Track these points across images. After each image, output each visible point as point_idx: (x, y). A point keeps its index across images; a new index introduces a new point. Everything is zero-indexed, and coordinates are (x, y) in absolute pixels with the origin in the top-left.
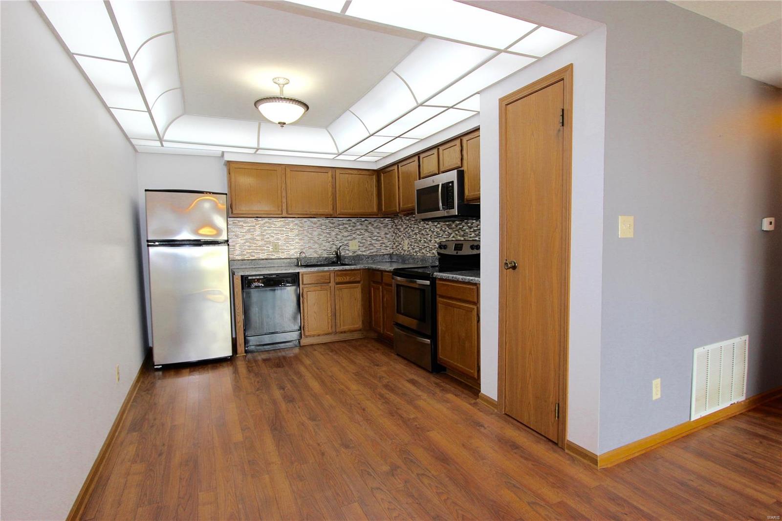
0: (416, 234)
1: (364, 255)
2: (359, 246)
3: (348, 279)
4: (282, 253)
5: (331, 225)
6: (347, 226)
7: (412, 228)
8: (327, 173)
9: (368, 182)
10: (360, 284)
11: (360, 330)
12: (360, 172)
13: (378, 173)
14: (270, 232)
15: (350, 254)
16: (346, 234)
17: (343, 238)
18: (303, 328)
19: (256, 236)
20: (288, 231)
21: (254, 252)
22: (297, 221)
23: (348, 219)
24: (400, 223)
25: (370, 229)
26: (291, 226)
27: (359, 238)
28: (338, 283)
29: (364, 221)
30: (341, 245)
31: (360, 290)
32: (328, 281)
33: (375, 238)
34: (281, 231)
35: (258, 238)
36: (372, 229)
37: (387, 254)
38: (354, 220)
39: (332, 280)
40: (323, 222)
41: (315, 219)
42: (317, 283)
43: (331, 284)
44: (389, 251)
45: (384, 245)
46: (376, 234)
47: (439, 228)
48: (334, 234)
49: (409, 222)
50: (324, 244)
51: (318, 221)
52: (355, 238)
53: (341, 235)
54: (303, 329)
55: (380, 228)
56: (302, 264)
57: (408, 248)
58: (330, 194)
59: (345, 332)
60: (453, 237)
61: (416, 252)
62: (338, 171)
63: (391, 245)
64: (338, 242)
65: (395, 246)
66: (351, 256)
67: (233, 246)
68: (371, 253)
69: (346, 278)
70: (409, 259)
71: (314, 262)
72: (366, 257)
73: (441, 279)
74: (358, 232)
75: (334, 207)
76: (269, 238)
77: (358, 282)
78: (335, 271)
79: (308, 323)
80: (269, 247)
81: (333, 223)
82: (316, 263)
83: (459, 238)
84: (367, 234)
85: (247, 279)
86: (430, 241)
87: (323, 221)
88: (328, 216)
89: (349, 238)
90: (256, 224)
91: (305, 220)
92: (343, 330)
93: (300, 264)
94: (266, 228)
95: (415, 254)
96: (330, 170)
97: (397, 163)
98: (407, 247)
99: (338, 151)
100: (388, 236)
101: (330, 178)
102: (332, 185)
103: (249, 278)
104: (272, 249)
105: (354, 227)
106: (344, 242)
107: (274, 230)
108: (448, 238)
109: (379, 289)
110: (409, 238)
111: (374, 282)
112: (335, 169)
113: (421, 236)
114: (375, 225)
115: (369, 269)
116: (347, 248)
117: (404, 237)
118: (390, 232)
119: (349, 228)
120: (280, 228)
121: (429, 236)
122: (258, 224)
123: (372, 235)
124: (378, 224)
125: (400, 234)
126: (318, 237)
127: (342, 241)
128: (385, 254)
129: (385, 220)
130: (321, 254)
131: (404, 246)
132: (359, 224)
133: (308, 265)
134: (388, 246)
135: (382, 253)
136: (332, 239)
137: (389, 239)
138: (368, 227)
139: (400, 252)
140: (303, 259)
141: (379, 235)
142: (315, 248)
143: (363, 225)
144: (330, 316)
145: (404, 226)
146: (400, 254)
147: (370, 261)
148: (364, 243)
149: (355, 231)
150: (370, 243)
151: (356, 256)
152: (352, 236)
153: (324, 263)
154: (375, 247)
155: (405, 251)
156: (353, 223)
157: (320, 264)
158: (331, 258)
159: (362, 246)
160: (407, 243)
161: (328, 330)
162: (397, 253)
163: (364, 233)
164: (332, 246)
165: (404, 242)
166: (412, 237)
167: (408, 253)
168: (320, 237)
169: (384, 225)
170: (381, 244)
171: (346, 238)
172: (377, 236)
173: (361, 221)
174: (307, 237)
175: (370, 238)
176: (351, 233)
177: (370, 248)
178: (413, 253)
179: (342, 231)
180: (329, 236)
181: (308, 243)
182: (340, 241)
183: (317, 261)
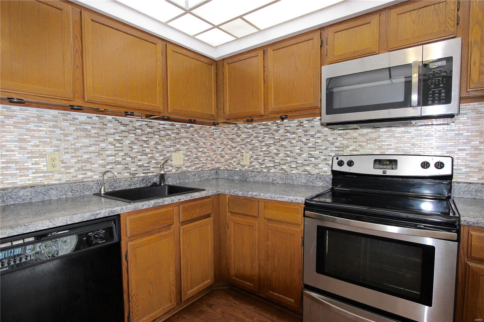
0: (267, 145)
1: (189, 172)
2: (184, 160)
3: (197, 213)
5: (149, 130)
6: (170, 132)
7: (260, 139)
8: (156, 44)
9: (205, 73)
10: (211, 218)
11: (211, 286)
12: (197, 56)
13: (217, 64)
15: (174, 171)
16: (168, 143)
17: (164, 148)
18: (129, 317)
23: (171, 123)
24: (234, 131)
25: (196, 138)
27: (183, 150)
28: (184, 223)
29: (189, 128)
30: (162, 158)
33: (201, 150)
36: (198, 138)
37: (214, 170)
38: (178, 125)
39: (176, 218)
40: (139, 123)
43: (174, 227)
44: (215, 166)
45: (209, 159)
46: (202, 144)
47: (319, 138)
48: (152, 142)
49: (253, 131)
50: (139, 157)
51: (130, 121)
52: (178, 150)
53: (162, 144)
55: (206, 137)
56: (107, 191)
57: (251, 163)
58: (159, 79)
61: (267, 167)
62: (169, 47)
63: (216, 159)
64: (158, 155)
65: (223, 160)
66: (175, 173)
69: (196, 211)
70: (255, 176)
72: (193, 174)
74: (183, 142)
75: (165, 101)
76: (37, 146)
77: (208, 216)
78: (179, 204)
79: (137, 305)
80: (38, 164)
81: (151, 127)
82: (128, 188)
84: (192, 145)
87: (137, 122)
88: (148, 115)
89: (172, 149)
93: (103, 192)
95: (265, 170)
96: (160, 41)
97: (263, 49)
98: (249, 161)
100: (213, 147)
101: (160, 55)
105: (178, 134)
106: (165, 155)
110: (251, 150)
112: (165, 43)
113: (279, 148)
114: (201, 133)
116: (171, 163)
117: (243, 149)
118: (215, 142)
119: (173, 136)
123: (197, 146)
124: (204, 132)
125: (233, 145)
126: (129, 147)
127: (165, 152)
128: (211, 170)
129: (211, 127)
130: (136, 172)
131: (241, 160)
132: (183, 130)
133: (115, 191)
134: (214, 160)
135: (208, 168)
136: (151, 150)
137: (215, 151)
138: (194, 135)
139: (233, 167)
140: (107, 184)
141: (205, 146)
142: (125, 164)
143: (188, 132)
144: (173, 279)
145: (244, 136)
146: (233, 169)
147: (196, 180)
148: (190, 156)
149: (180, 140)
150: (196, 156)
151: (181, 173)
152: (176, 146)
153: (140, 186)
154: (201, 161)
155: (243, 166)
156: (177, 129)
157: (135, 189)
158: (150, 179)
159: (187, 160)
160: (249, 156)
161: (170, 304)
162: (229, 168)
163: (189, 143)
164: (150, 160)
165: (242, 156)
166: (259, 150)
167: (251, 169)
168: (133, 147)
169: (210, 134)
170: (207, 158)
171: (168, 149)
172: (203, 148)
173: (185, 126)
174: (113, 147)
175: (196, 150)
176: (174, 143)
177: (196, 162)
178: (262, 169)
179: (164, 139)
180: (147, 146)
181: (115, 156)
182: (161, 154)
183: (129, 183)
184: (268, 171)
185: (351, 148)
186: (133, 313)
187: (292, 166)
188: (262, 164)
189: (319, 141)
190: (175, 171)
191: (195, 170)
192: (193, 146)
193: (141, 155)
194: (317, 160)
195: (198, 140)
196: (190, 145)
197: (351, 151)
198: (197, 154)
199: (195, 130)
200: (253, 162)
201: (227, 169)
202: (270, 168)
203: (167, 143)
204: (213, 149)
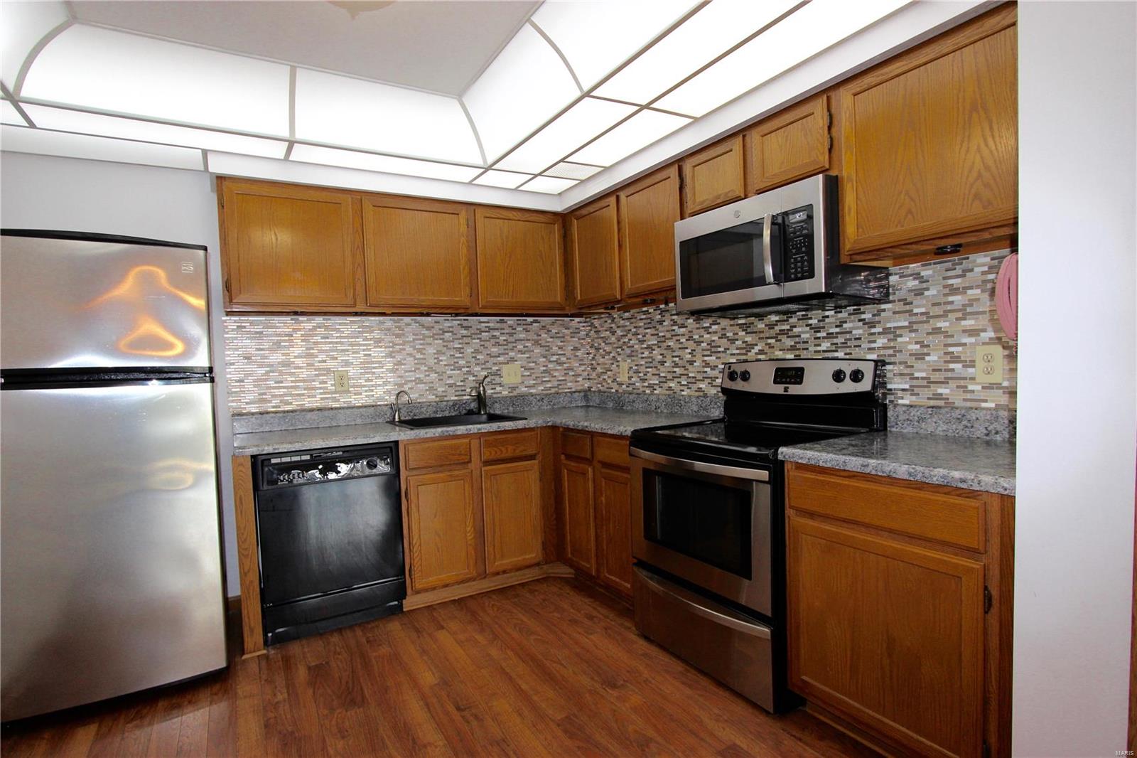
0: (650, 348)
1: (532, 395)
2: (522, 376)
3: (509, 452)
4: (355, 394)
5: (464, 332)
6: (497, 333)
7: (640, 336)
8: (457, 216)
9: (543, 238)
10: (536, 462)
11: (538, 564)
12: (527, 215)
13: (564, 220)
14: (327, 347)
15: (505, 393)
16: (495, 350)
17: (488, 358)
18: (410, 571)
19: (295, 357)
21: (291, 395)
22: (388, 322)
23: (498, 318)
24: (607, 326)
25: (545, 339)
26: (376, 333)
27: (521, 359)
28: (487, 463)
29: (531, 323)
30: (485, 373)
31: (537, 476)
32: (465, 458)
33: (554, 358)
34: (352, 345)
35: (299, 361)
36: (548, 340)
37: (579, 392)
38: (511, 321)
39: (475, 455)
40: (447, 324)
41: (429, 319)
42: (440, 466)
43: (472, 466)
44: (583, 385)
45: (571, 373)
46: (555, 349)
47: (715, 332)
48: (470, 350)
49: (631, 323)
50: (449, 372)
51: (436, 322)
52: (513, 360)
53: (485, 352)
54: (410, 575)
55: (563, 337)
56: (402, 418)
57: (630, 378)
58: (463, 261)
59: (504, 572)
60: (761, 352)
61: (650, 386)
62: (479, 212)
63: (586, 373)
64: (478, 368)
65: (594, 375)
66: (507, 397)
68: (546, 389)
69: (507, 449)
70: (634, 401)
71: (427, 413)
72: (538, 397)
73: (800, 467)
74: (520, 347)
75: (474, 292)
76: (325, 362)
77: (532, 457)
78: (481, 435)
79: (420, 559)
80: (326, 383)
81: (467, 328)
82: (432, 416)
83: (779, 354)
84: (537, 350)
85: (266, 463)
86: (691, 362)
87: (446, 322)
88: (457, 312)
89: (501, 359)
90: (295, 330)
91: (407, 319)
92: (501, 569)
93: (397, 419)
94: (318, 339)
95: (648, 391)
96: (464, 207)
98: (627, 375)
99: (484, 159)
100: (579, 353)
101: (463, 228)
102: (468, 242)
103: (273, 461)
104: (334, 385)
105: (511, 335)
106: (491, 368)
107: (336, 343)
108: (746, 354)
109: (585, 474)
110: (630, 356)
111: (569, 457)
112: (473, 207)
113: (664, 352)
114: (554, 331)
115: (554, 428)
116: (498, 380)
117: (619, 354)
118: (582, 345)
119: (502, 338)
120: (352, 338)
121: (688, 351)
122: (300, 330)
123: (547, 353)
124: (560, 329)
125: (608, 349)
126: (435, 358)
127: (488, 365)
128: (575, 392)
129: (574, 320)
130: (444, 394)
131: (618, 375)
132: (521, 329)
133: (416, 419)
134: (581, 375)
135: (569, 388)
136: (467, 362)
137: (582, 360)
138: (540, 335)
139: (608, 386)
140: (405, 409)
141: (562, 352)
142: (430, 383)
143: (529, 331)
144: (470, 538)
145: (619, 332)
146: (608, 390)
147: (545, 407)
148: (533, 369)
149: (514, 345)
150: (545, 368)
151: (516, 397)
152: (508, 354)
153: (450, 414)
154: (555, 376)
155: (621, 384)
156: (509, 327)
157: (441, 417)
158: (464, 404)
159: (528, 376)
160: (626, 368)
161: (467, 571)
162: (601, 388)
163: (532, 349)
164: (466, 376)
165: (618, 366)
166: (640, 356)
167: (630, 389)
168: (440, 358)
169: (571, 331)
170: (566, 372)
171: (495, 360)
172: (558, 354)
173: (524, 322)
174: (412, 359)
175: (544, 360)
176: (505, 349)
177: (544, 379)
178: (644, 389)
179: (487, 344)
180: (461, 355)
181: (415, 371)
182: (483, 366)
183: (434, 409)
184: (652, 393)
185: (757, 349)
186: (414, 567)
187: (682, 383)
188: (643, 380)
189: (715, 338)
190: (507, 392)
191: (544, 392)
192: (538, 353)
193: (452, 370)
194: (713, 372)
195: (549, 342)
196: (533, 351)
197: (756, 353)
198: (547, 366)
199: (543, 327)
200: (632, 377)
201: (600, 391)
202: (655, 387)
203: (492, 350)
204: (577, 356)
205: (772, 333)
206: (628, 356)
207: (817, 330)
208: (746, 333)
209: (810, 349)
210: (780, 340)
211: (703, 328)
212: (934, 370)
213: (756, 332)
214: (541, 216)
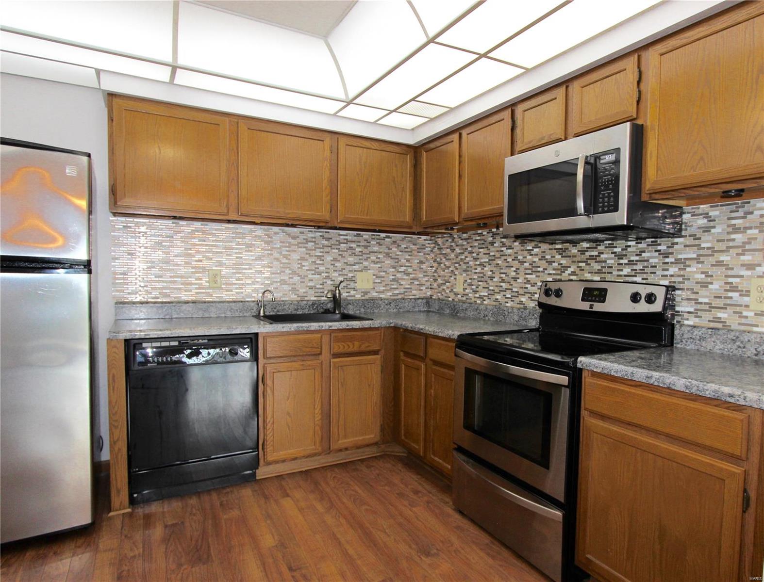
0: (482, 265)
1: (381, 299)
2: (374, 283)
3: (355, 347)
4: (227, 291)
5: (325, 243)
6: (354, 245)
7: (475, 255)
8: (323, 141)
9: (396, 166)
10: (378, 357)
11: (376, 444)
12: (383, 146)
13: (416, 150)
14: (204, 249)
15: (358, 296)
16: (351, 259)
17: (345, 266)
18: (263, 445)
19: (175, 256)
20: (241, 249)
21: (169, 288)
22: (259, 230)
23: (356, 233)
24: (448, 244)
25: (395, 252)
26: (247, 240)
27: (373, 268)
28: (336, 355)
29: (384, 239)
30: (341, 279)
31: (379, 368)
32: (318, 351)
33: (402, 269)
34: (226, 248)
35: (178, 260)
36: (398, 253)
37: (422, 299)
38: (366, 235)
39: (325, 349)
40: (311, 235)
41: (295, 230)
42: (295, 356)
43: (322, 358)
44: (426, 293)
45: (416, 283)
46: (403, 261)
48: (329, 258)
49: (468, 243)
50: (310, 276)
51: (300, 233)
52: (366, 269)
53: (343, 261)
54: (263, 449)
55: (411, 252)
56: (267, 313)
57: (465, 289)
58: (325, 183)
59: (346, 449)
60: (573, 273)
61: (481, 297)
62: (343, 141)
63: (429, 283)
64: (336, 274)
65: (435, 285)
66: (359, 300)
67: (121, 274)
68: (394, 295)
69: (353, 345)
70: (466, 309)
71: (289, 310)
72: (386, 302)
73: (595, 374)
74: (373, 258)
75: (333, 208)
76: (201, 261)
77: (375, 353)
78: (331, 332)
79: (273, 435)
81: (328, 239)
82: (294, 312)
83: (588, 276)
84: (388, 262)
85: (137, 346)
86: (515, 279)
87: (310, 233)
88: (319, 225)
89: (356, 267)
91: (276, 229)
92: (343, 446)
93: (262, 314)
94: (196, 241)
95: (479, 302)
96: (328, 135)
98: (462, 287)
99: (346, 95)
100: (424, 266)
101: (327, 153)
102: (331, 166)
104: (208, 282)
105: (366, 247)
106: (347, 275)
107: (212, 245)
108: (562, 275)
109: (418, 369)
111: (407, 354)
112: (337, 135)
114: (403, 246)
115: (396, 328)
116: (352, 285)
117: (457, 269)
118: (427, 259)
119: (358, 249)
121: (514, 269)
123: (396, 264)
124: (408, 244)
125: (447, 263)
126: (298, 264)
127: (345, 272)
128: (418, 299)
129: (420, 238)
130: (305, 295)
131: (454, 286)
132: (375, 243)
133: (278, 315)
134: (424, 285)
135: (413, 295)
136: (326, 269)
137: (426, 272)
138: (391, 249)
139: (446, 295)
140: (269, 306)
141: (409, 265)
142: (292, 284)
143: (382, 245)
144: (318, 419)
145: (458, 250)
146: (446, 298)
147: (392, 310)
148: (383, 277)
149: (368, 256)
150: (393, 277)
151: (367, 300)
152: (362, 263)
153: (309, 312)
154: (402, 285)
155: (456, 294)
156: (365, 240)
157: (302, 314)
158: (322, 304)
159: (379, 283)
160: (462, 281)
161: (313, 447)
162: (441, 297)
163: (383, 260)
164: (325, 280)
165: (455, 279)
166: (474, 271)
167: (464, 299)
168: (303, 264)
169: (418, 247)
170: (412, 281)
171: (351, 268)
172: (405, 266)
173: (378, 237)
174: (278, 263)
175: (394, 270)
176: (360, 259)
177: (393, 287)
178: (475, 300)
179: (345, 254)
180: (321, 262)
181: (280, 274)
182: (341, 273)
183: (296, 307)
184: (482, 304)
185: (570, 271)
186: (267, 442)
187: (508, 296)
188: (475, 292)
189: (536, 259)
190: (360, 296)
191: (392, 298)
192: (389, 264)
193: (312, 274)
194: (533, 288)
195: (398, 255)
196: (384, 262)
197: (569, 274)
198: (395, 275)
199: (394, 242)
200: (466, 289)
201: (439, 299)
202: (485, 298)
203: (349, 259)
204: (422, 268)
205: (583, 257)
206: (464, 271)
207: (620, 257)
208: (562, 257)
209: (614, 273)
210: (590, 264)
211: (526, 250)
212: (715, 297)
213: (570, 256)
214: (396, 147)
